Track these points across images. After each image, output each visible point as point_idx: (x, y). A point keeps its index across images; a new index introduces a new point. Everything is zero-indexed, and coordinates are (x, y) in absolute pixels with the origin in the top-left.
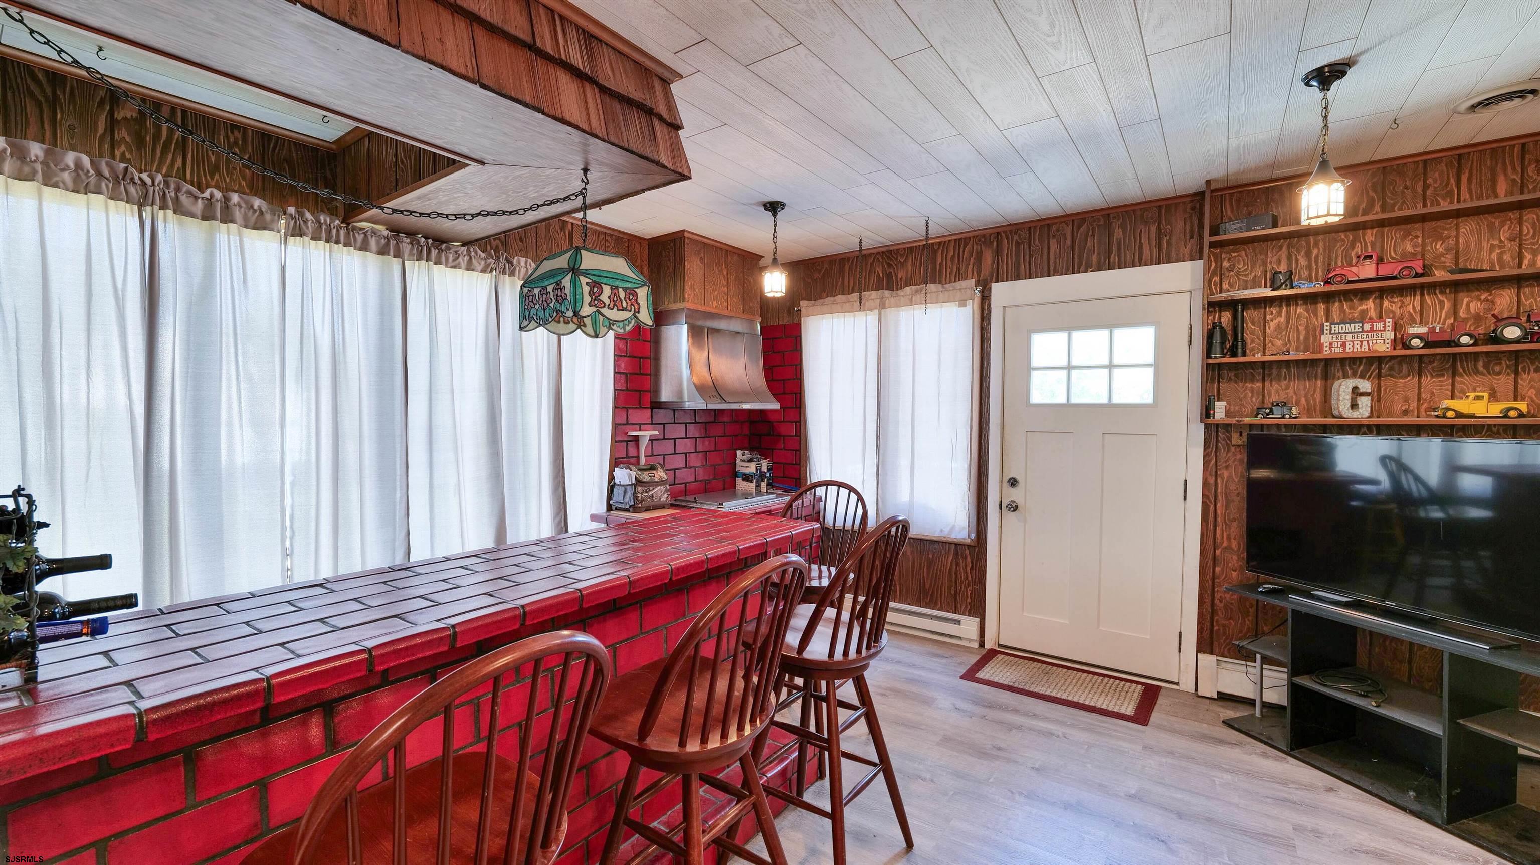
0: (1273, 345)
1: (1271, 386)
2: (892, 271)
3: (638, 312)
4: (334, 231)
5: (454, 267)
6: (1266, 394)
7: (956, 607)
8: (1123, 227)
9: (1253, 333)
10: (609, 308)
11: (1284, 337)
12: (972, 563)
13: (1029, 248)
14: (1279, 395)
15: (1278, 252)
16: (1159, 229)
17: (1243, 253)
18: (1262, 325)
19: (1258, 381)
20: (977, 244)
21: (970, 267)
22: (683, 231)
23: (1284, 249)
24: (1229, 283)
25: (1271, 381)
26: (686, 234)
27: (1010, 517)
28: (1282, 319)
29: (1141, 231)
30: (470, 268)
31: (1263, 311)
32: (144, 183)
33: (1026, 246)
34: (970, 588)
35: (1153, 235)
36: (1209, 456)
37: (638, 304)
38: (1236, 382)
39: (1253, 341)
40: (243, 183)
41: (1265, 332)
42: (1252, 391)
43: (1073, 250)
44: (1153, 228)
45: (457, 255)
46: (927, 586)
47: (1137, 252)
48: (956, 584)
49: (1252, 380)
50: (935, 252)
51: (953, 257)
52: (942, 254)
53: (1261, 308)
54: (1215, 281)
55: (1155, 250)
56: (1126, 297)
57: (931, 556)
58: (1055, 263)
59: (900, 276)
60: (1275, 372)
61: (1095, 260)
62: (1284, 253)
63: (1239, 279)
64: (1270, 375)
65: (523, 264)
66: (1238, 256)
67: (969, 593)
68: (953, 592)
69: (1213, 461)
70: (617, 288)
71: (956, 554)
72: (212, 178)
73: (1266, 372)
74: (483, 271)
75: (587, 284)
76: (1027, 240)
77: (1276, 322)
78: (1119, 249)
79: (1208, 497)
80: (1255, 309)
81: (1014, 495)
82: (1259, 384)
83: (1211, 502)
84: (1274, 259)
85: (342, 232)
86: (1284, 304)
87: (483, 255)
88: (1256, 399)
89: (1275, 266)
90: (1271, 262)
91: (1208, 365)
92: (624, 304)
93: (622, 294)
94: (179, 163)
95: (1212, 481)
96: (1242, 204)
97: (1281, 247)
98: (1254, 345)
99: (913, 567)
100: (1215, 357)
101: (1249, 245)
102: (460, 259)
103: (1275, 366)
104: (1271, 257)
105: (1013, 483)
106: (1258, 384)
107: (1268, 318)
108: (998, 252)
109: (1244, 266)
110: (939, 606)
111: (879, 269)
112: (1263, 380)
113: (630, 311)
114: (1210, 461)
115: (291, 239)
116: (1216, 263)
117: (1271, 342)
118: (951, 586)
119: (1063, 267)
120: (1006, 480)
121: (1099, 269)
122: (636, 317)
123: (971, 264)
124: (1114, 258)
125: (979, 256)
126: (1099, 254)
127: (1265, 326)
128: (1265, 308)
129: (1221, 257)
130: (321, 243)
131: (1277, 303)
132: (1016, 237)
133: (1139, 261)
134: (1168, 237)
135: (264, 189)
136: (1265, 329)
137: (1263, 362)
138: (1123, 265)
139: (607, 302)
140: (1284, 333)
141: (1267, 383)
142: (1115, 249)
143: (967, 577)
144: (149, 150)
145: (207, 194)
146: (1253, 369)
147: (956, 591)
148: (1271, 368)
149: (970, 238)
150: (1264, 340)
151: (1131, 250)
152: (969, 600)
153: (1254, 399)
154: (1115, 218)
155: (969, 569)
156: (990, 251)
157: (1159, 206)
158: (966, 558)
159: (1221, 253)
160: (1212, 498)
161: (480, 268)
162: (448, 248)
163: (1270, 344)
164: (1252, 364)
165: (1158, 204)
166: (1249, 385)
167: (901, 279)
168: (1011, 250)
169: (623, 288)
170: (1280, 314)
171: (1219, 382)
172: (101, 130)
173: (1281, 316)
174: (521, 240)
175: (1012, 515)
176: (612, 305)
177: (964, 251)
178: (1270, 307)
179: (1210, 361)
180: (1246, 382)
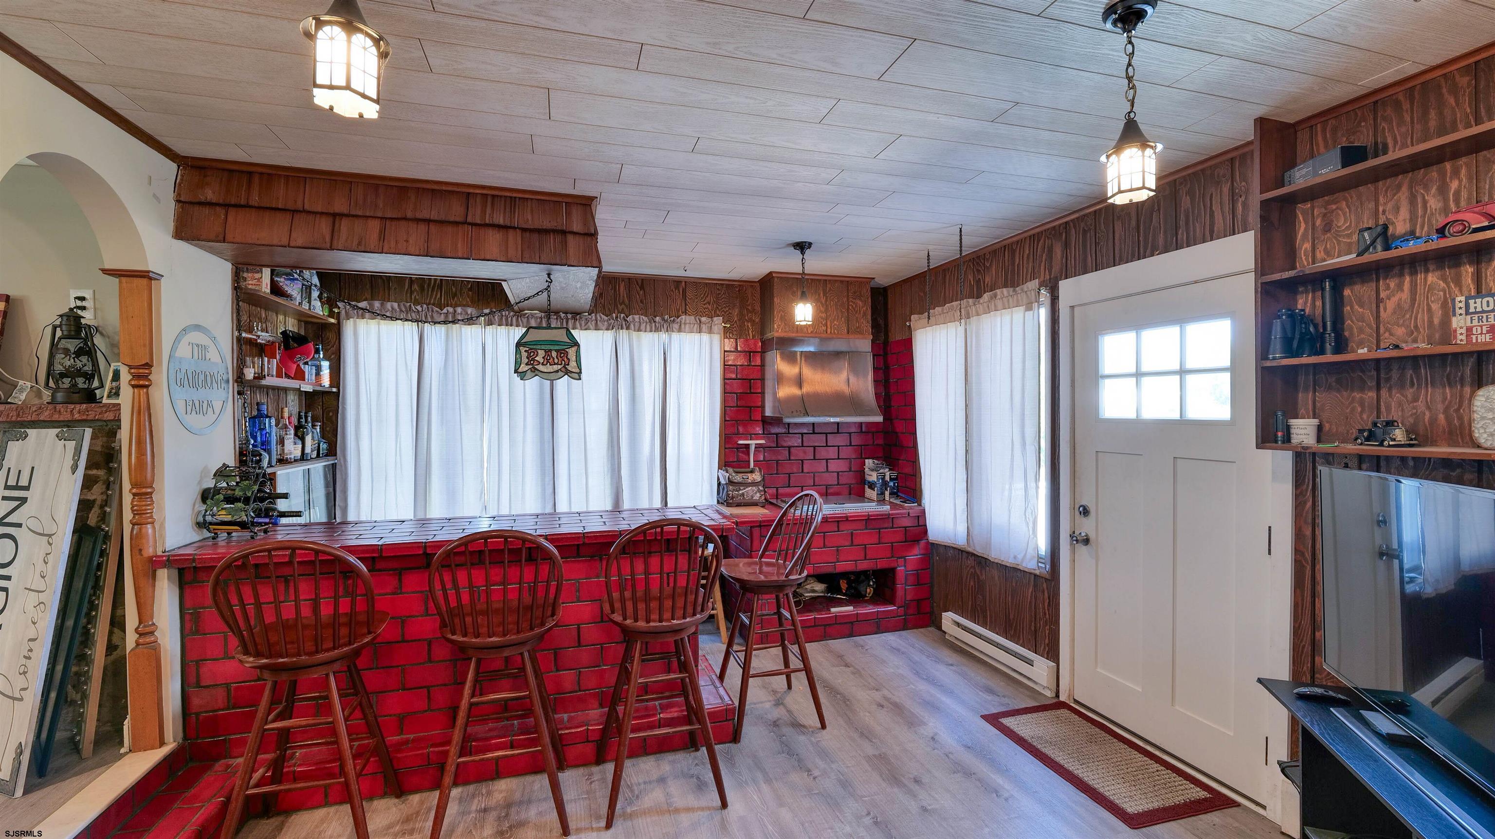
0: (1391, 334)
1: (1390, 396)
2: (980, 277)
3: (568, 365)
4: (510, 319)
5: (586, 329)
6: (1383, 409)
7: (1036, 646)
8: (1191, 193)
9: (1362, 319)
10: (543, 364)
11: (1407, 322)
12: (1049, 598)
13: (1095, 235)
14: (1403, 410)
15: (1394, 195)
16: (1232, 189)
17: (1344, 204)
18: (1374, 306)
19: (1370, 389)
20: (1048, 238)
21: (1043, 264)
22: (771, 273)
23: (1404, 189)
24: (1325, 250)
25: (1390, 389)
26: (774, 275)
27: (1082, 549)
28: (1405, 295)
29: (1212, 194)
30: (597, 328)
31: (1374, 285)
32: (418, 311)
33: (1093, 233)
34: (1048, 627)
35: (1226, 198)
36: (1305, 496)
37: (569, 359)
38: (1338, 391)
39: (1361, 330)
40: (468, 300)
41: (1378, 317)
42: (1362, 404)
43: (1139, 232)
44: (1226, 189)
45: (587, 321)
46: (1012, 617)
47: (1208, 223)
48: (1035, 619)
49: (1362, 389)
50: (1013, 252)
51: (1028, 255)
52: (1020, 254)
53: (1371, 280)
54: (1306, 249)
55: (1229, 218)
56: (1196, 282)
57: (1014, 584)
58: (1120, 249)
59: (986, 283)
60: (1395, 375)
61: (1161, 241)
62: (1403, 196)
63: (1339, 242)
64: (1388, 380)
65: (637, 320)
66: (1337, 208)
67: (1047, 632)
68: (1033, 628)
69: (1309, 504)
70: (550, 351)
71: (1035, 586)
72: (453, 300)
73: (1382, 375)
74: (607, 329)
75: (525, 351)
76: (1093, 227)
77: (1395, 299)
78: (1187, 223)
79: (1303, 554)
80: (1363, 282)
81: (1086, 526)
82: (1372, 394)
83: (1306, 560)
84: (1389, 206)
85: (514, 319)
86: (1407, 271)
87: (606, 318)
88: (1368, 418)
89: (1390, 217)
90: (1384, 212)
91: (1263, 368)
92: (556, 361)
93: (554, 354)
94: (439, 296)
95: (1308, 532)
96: (1339, 135)
97: (1399, 187)
98: (1362, 336)
99: (1000, 594)
100: (1274, 359)
101: (1353, 192)
102: (589, 323)
103: (1395, 366)
104: (1386, 205)
105: (1085, 512)
106: (1370, 394)
107: (1383, 295)
108: (1066, 245)
109: (1345, 222)
110: (1021, 642)
111: (971, 277)
112: (1378, 388)
113: (561, 364)
114: (1305, 503)
115: (488, 328)
116: (1306, 223)
117: (1387, 330)
118: (1032, 622)
119: (1128, 253)
120: (1077, 507)
121: (1166, 250)
122: (566, 368)
123: (1044, 260)
124: (1182, 235)
125: (1050, 250)
126: (1165, 232)
127: (1378, 307)
128: (1378, 281)
129: (1313, 214)
130: (503, 327)
131: (1396, 270)
132: (1082, 225)
133: (1211, 235)
134: (1243, 198)
135: (479, 300)
136: (1378, 312)
137: (1378, 361)
138: (1192, 242)
139: (542, 361)
140: (1408, 316)
141: (1384, 393)
142: (1182, 223)
143: (1045, 614)
144: (426, 292)
145: (445, 311)
146: (1363, 371)
147: (1035, 627)
148: (1389, 370)
149: (1042, 232)
150: (1378, 328)
151: (1201, 223)
152: (1047, 641)
153: (1365, 416)
154: (1181, 184)
155: (1046, 604)
156: (1060, 244)
157: (1232, 159)
158: (1043, 592)
159: (1313, 208)
160: (1308, 556)
161: (604, 328)
162: (581, 318)
163: (1387, 334)
164: (1361, 364)
165: (1229, 156)
166: (1357, 395)
167: (987, 284)
168: (1079, 241)
169: (555, 350)
170: (1400, 287)
171: (1315, 391)
172: (406, 287)
173: (1402, 290)
174: (642, 302)
175: (1084, 548)
176: (545, 363)
177: (1037, 248)
178: (1386, 278)
179: (1268, 364)
180: (1352, 390)
